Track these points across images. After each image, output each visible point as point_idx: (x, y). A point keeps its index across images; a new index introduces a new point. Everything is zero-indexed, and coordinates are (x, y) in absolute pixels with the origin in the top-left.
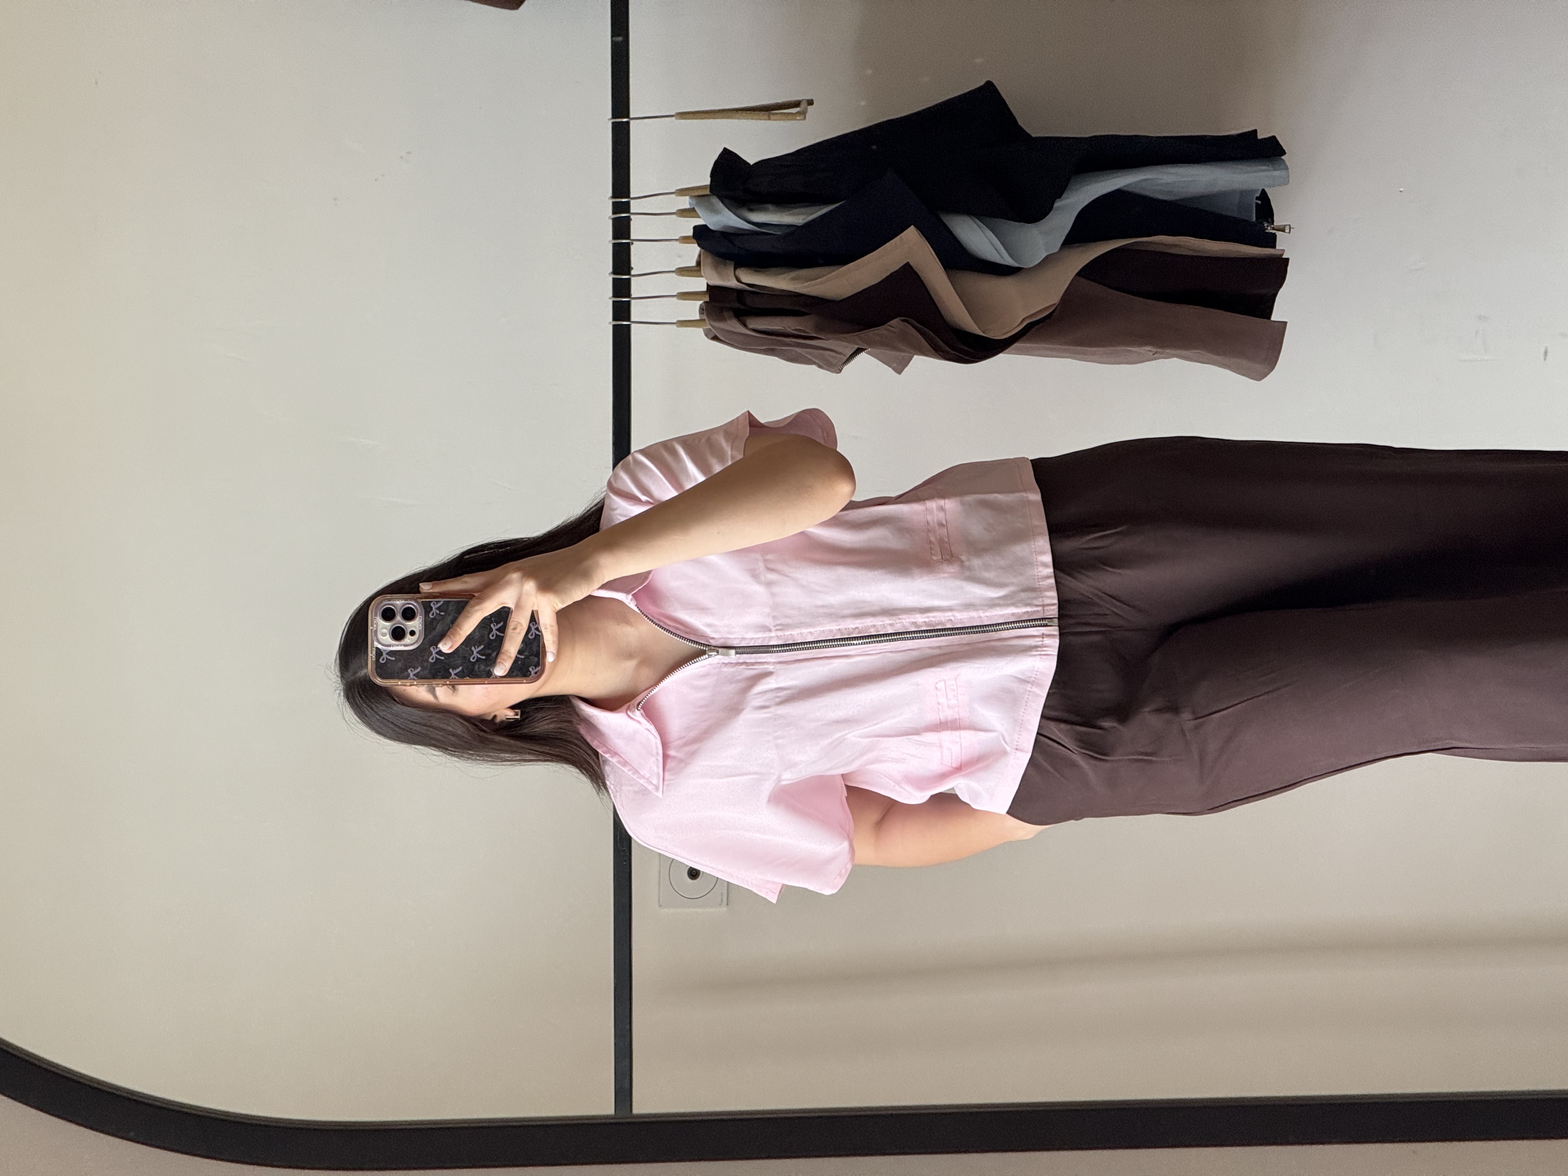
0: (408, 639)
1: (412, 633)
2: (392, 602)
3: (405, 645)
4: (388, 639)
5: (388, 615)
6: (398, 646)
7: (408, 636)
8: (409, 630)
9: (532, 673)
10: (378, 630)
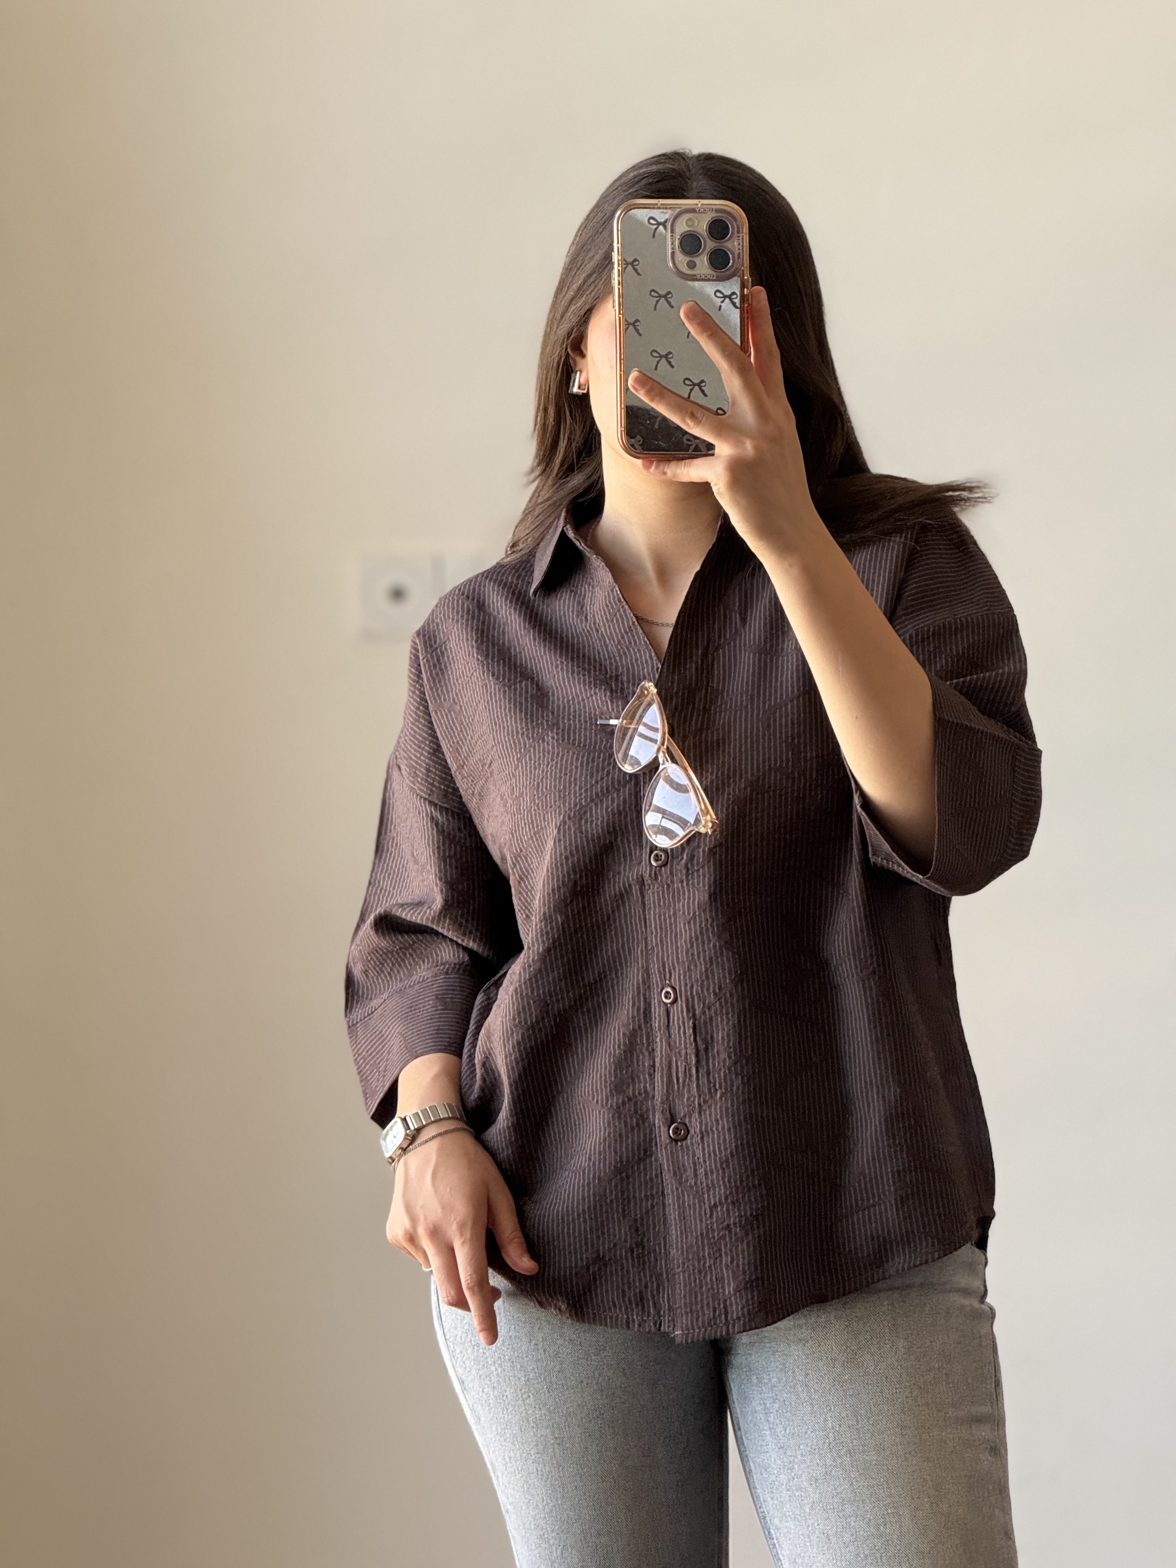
0: (682, 259)
1: (692, 265)
2: (736, 234)
3: (673, 254)
4: (682, 227)
5: (718, 229)
6: (672, 243)
7: (688, 259)
8: (695, 260)
9: (633, 440)
10: (696, 215)
